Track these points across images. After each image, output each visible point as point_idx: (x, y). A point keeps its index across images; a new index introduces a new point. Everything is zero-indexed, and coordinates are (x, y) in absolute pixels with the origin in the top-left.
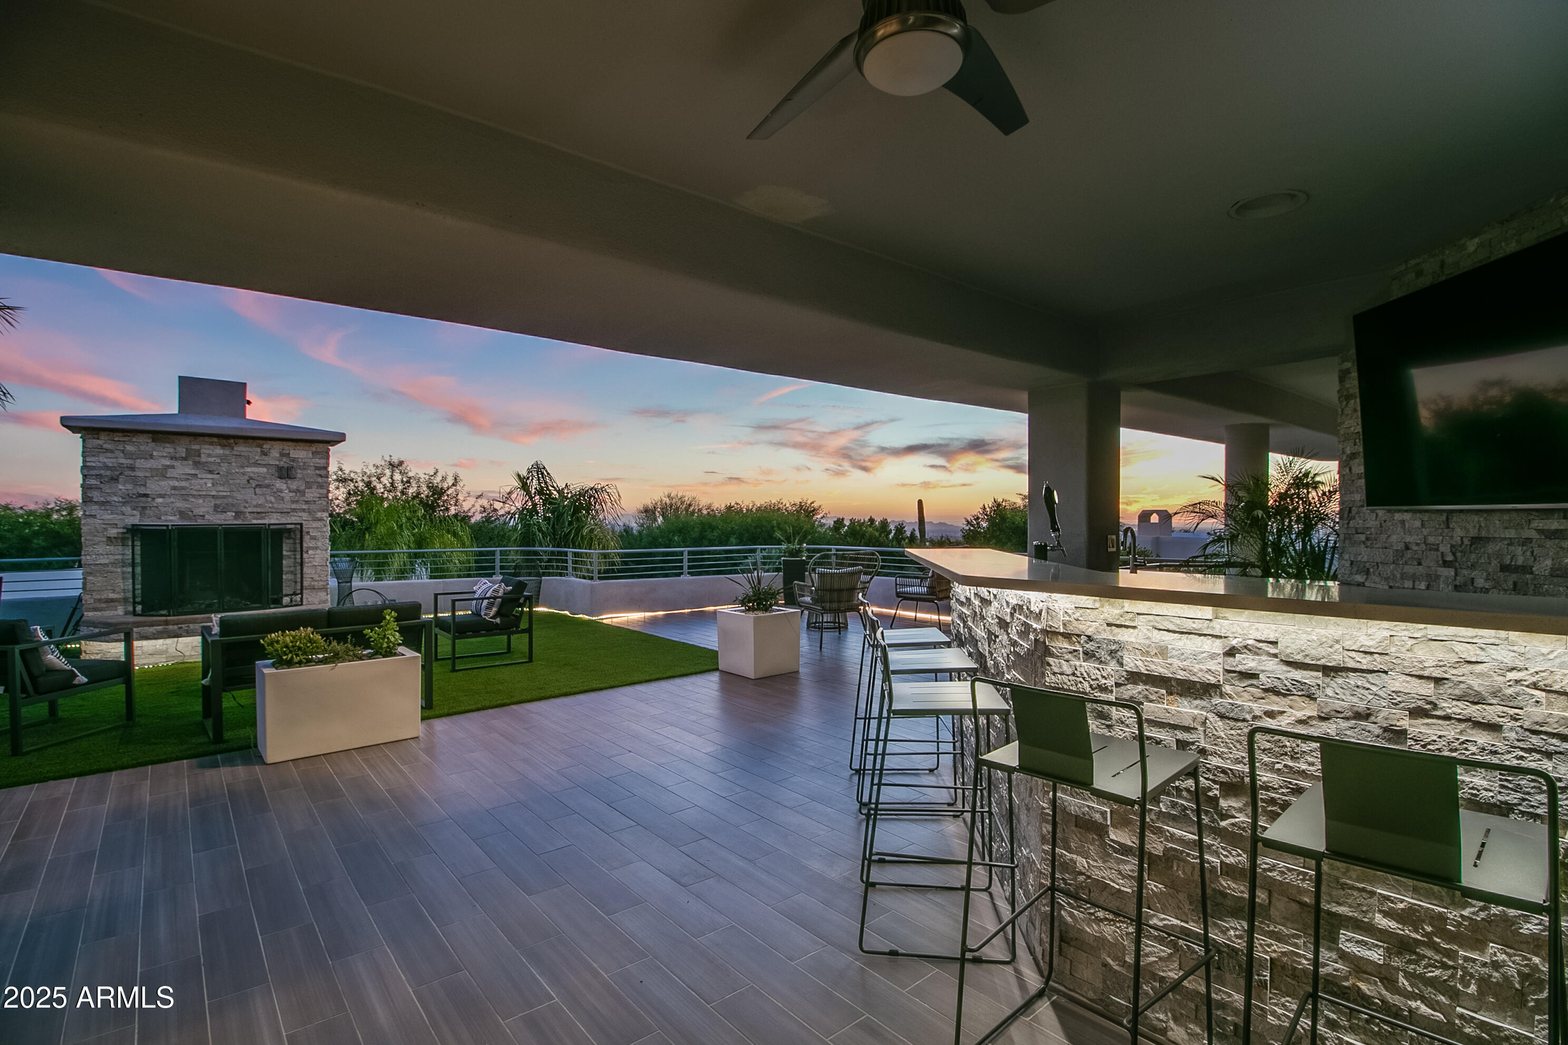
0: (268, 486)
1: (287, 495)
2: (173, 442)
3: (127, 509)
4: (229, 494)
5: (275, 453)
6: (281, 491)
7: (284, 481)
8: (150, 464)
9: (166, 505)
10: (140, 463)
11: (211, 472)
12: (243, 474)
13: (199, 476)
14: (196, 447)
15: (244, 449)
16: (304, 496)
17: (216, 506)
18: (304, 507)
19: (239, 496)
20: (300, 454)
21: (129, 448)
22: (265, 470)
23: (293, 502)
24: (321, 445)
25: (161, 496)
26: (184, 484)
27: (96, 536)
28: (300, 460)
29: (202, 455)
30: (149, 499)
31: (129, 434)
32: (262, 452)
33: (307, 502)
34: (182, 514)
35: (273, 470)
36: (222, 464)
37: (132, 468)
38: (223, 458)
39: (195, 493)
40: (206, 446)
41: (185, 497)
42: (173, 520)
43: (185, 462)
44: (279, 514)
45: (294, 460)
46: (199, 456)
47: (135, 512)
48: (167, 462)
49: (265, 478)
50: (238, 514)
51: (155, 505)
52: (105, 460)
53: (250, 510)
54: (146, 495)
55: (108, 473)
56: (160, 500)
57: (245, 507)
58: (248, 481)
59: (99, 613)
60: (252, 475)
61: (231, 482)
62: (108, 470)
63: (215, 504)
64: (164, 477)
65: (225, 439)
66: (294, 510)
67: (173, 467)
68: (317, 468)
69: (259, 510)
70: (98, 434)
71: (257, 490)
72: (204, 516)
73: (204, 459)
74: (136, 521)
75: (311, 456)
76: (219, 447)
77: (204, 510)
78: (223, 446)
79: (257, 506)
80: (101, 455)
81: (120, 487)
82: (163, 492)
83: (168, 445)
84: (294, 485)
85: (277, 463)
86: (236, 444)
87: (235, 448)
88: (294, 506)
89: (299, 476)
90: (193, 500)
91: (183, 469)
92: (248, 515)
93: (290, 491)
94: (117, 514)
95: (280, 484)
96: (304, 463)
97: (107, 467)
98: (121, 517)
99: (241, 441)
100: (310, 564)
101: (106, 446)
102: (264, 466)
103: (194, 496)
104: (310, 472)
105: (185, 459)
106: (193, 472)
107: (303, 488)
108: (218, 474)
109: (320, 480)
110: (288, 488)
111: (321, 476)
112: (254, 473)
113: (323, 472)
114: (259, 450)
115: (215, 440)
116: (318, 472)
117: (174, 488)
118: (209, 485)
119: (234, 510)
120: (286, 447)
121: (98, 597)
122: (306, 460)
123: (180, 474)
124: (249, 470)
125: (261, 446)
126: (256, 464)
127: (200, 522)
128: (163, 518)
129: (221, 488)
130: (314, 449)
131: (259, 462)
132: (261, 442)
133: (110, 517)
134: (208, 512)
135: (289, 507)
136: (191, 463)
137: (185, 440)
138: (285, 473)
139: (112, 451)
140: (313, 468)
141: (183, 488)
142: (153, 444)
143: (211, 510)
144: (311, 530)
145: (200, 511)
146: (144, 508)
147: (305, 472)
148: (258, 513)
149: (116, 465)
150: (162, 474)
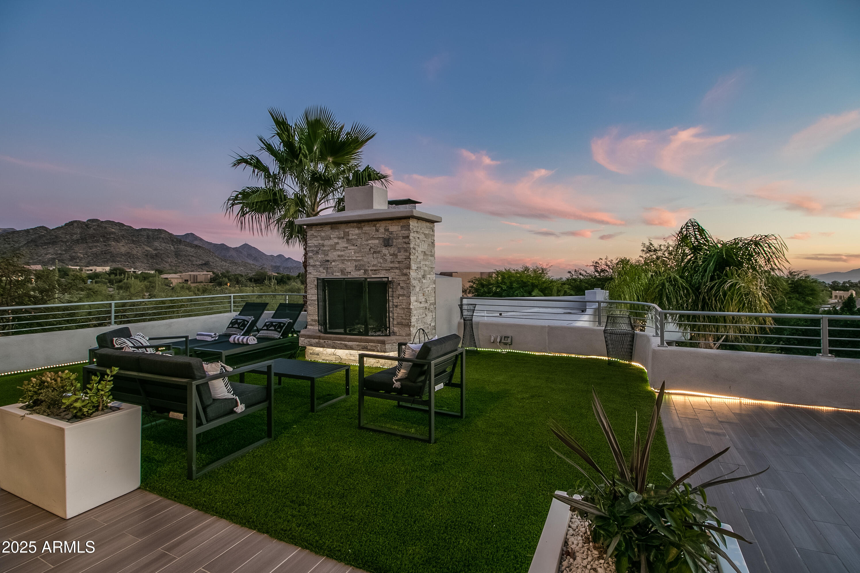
0: (379, 252)
1: (389, 258)
2: (338, 229)
3: (321, 269)
4: (361, 258)
5: (382, 230)
6: (385, 255)
7: (387, 248)
8: (331, 242)
9: (336, 266)
10: (327, 242)
11: (353, 245)
12: (368, 245)
13: (349, 248)
14: (347, 230)
15: (369, 228)
16: (397, 258)
17: (356, 266)
18: (397, 266)
19: (365, 260)
20: (394, 228)
21: (323, 234)
22: (377, 241)
23: (392, 262)
24: (405, 221)
25: (334, 261)
26: (342, 253)
27: (311, 284)
28: (394, 233)
29: (350, 235)
30: (330, 263)
31: (322, 226)
32: (376, 229)
33: (399, 262)
34: (342, 271)
35: (381, 241)
36: (358, 240)
37: (323, 246)
38: (358, 235)
39: (347, 258)
40: (351, 229)
41: (343, 262)
42: (338, 275)
43: (343, 240)
44: (385, 271)
45: (391, 233)
46: (349, 236)
47: (324, 271)
48: (336, 241)
49: (378, 247)
50: (366, 271)
51: (331, 266)
52: (315, 242)
53: (370, 268)
54: (328, 261)
55: (315, 249)
56: (333, 263)
57: (368, 267)
58: (370, 249)
59: (312, 327)
60: (372, 245)
61: (362, 250)
62: (315, 247)
63: (355, 265)
64: (335, 250)
65: (360, 223)
66: (392, 268)
67: (338, 243)
68: (404, 238)
69: (374, 268)
70: (312, 228)
71: (374, 255)
72: (350, 273)
73: (350, 237)
74: (323, 276)
75: (400, 229)
76: (357, 229)
77: (350, 269)
78: (359, 228)
79: (374, 266)
80: (313, 239)
81: (320, 256)
82: (335, 259)
83: (336, 231)
84: (392, 250)
85: (383, 236)
86: (364, 226)
87: (364, 229)
88: (392, 265)
89: (394, 244)
90: (346, 263)
91: (343, 244)
92: (370, 271)
93: (390, 255)
94: (318, 272)
95: (385, 251)
96: (397, 234)
97: (315, 246)
98: (320, 273)
99: (366, 223)
100: (401, 307)
101: (315, 234)
102: (378, 238)
103: (347, 260)
104: (400, 240)
105: (343, 238)
106: (346, 246)
107: (396, 252)
108: (357, 246)
109: (405, 246)
110: (389, 253)
111: (405, 243)
112: (372, 244)
113: (406, 240)
114: (374, 228)
115: (355, 224)
116: (404, 240)
117: (339, 256)
118: (353, 253)
119: (363, 269)
120: (387, 225)
121: (312, 318)
122: (398, 232)
123: (341, 248)
124: (370, 242)
125: (375, 226)
126: (373, 238)
127: (349, 276)
128: (334, 274)
129: (357, 255)
130: (402, 225)
131: (375, 236)
132: (375, 223)
133: (316, 274)
134: (352, 270)
135: (389, 266)
136: (345, 240)
137: (343, 226)
138: (387, 243)
139: (316, 237)
140: (401, 238)
141: (342, 256)
142: (331, 231)
143: (354, 268)
144: (401, 282)
145: (348, 270)
146: (327, 268)
147: (398, 241)
148: (375, 270)
149: (318, 244)
150: (334, 247)
